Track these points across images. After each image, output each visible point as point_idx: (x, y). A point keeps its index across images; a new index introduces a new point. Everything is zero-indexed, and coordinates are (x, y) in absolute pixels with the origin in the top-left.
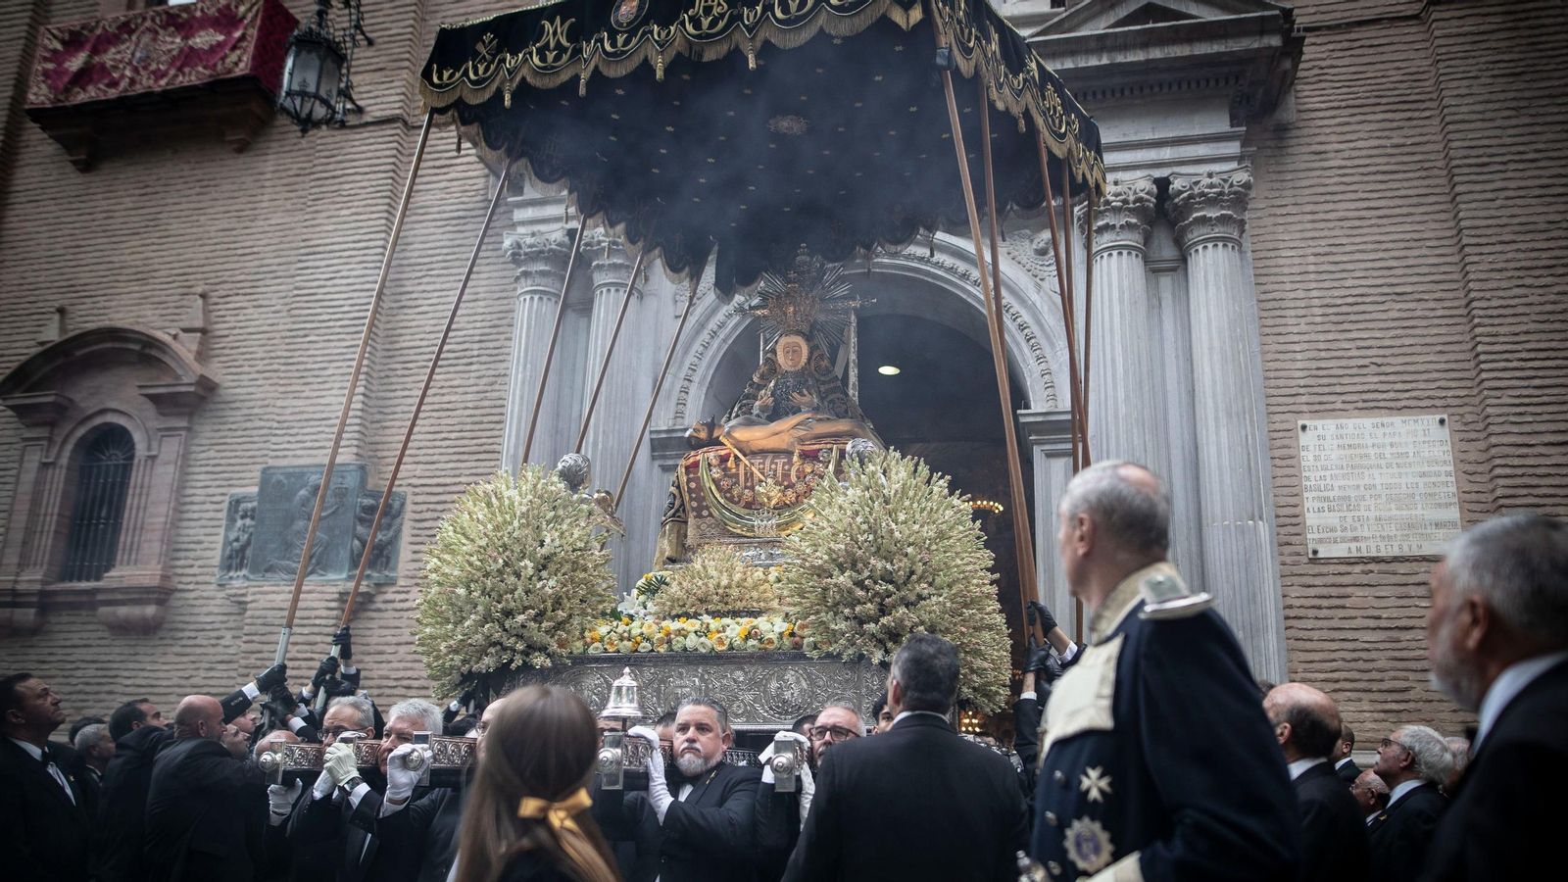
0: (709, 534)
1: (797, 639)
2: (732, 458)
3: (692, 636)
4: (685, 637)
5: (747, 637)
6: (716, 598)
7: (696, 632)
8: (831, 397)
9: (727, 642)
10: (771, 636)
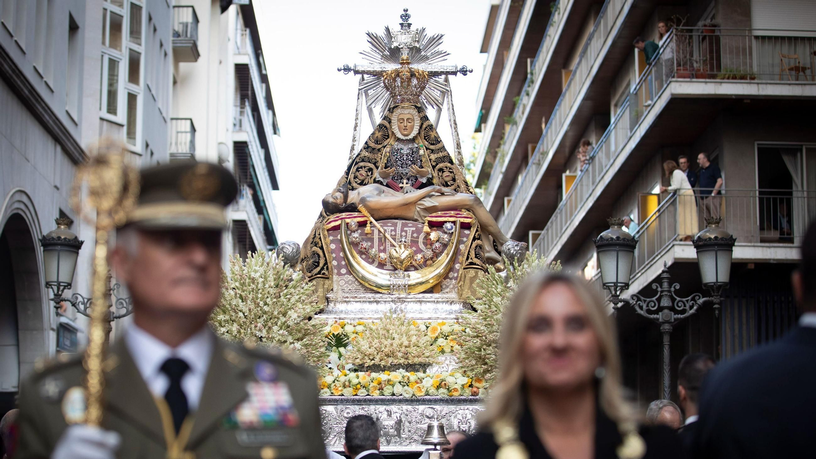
0: (347, 290)
1: (475, 389)
2: (368, 225)
3: (398, 385)
4: (393, 386)
5: (438, 388)
6: (400, 355)
7: (400, 382)
8: (441, 165)
9: (424, 390)
10: (456, 386)
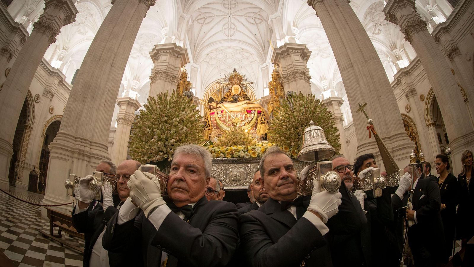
0: (217, 134)
3: (241, 152)
